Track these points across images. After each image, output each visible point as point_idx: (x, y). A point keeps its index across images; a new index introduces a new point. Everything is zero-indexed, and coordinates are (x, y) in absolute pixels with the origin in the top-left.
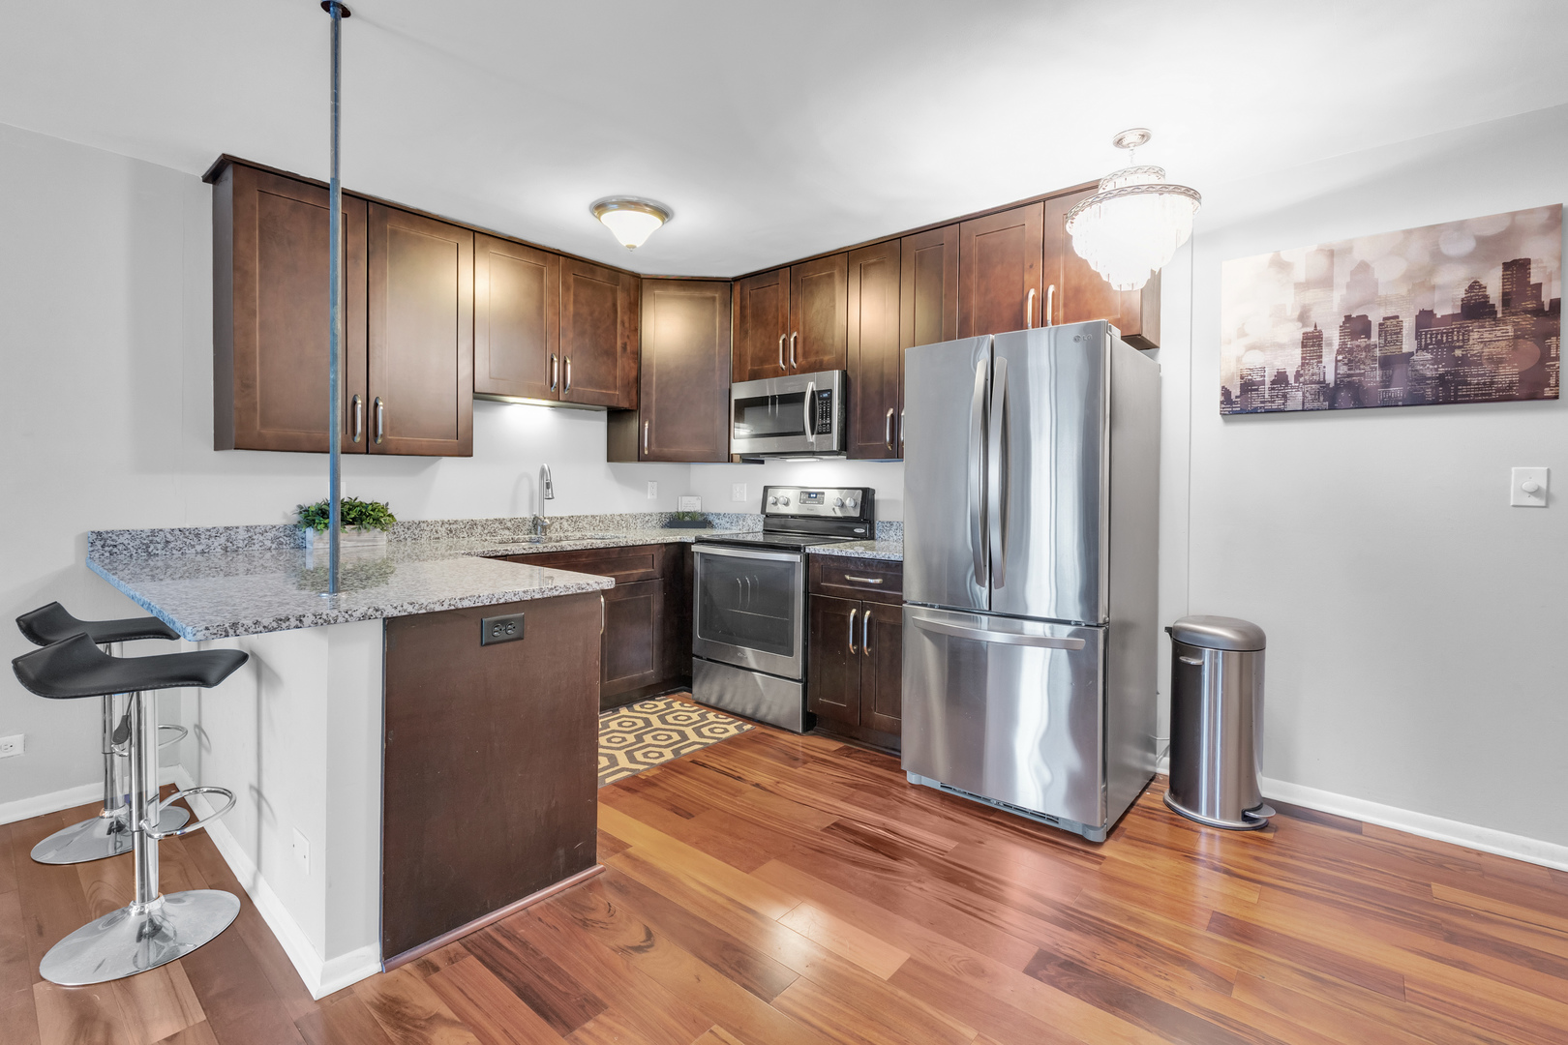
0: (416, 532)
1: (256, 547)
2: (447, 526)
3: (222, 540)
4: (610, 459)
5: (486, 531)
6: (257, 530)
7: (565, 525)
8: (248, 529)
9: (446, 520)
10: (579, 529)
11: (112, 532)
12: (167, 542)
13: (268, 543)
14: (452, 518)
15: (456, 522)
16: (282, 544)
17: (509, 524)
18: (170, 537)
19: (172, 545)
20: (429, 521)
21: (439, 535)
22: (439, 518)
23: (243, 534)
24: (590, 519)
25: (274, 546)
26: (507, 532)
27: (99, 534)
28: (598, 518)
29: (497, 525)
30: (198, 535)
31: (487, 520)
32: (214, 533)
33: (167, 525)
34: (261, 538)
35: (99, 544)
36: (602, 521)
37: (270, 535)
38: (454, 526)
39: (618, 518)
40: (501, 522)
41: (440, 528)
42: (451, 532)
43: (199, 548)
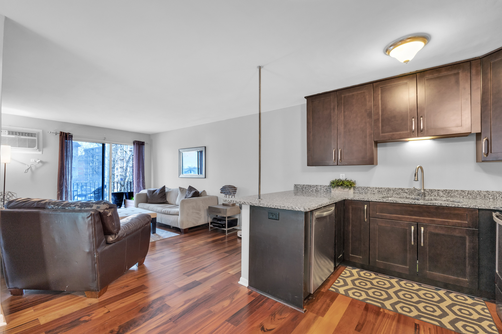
0: (366, 191)
1: (322, 191)
2: (378, 189)
3: (315, 188)
4: (477, 162)
5: (395, 193)
6: (322, 186)
7: (441, 194)
8: (320, 186)
9: (377, 187)
10: (452, 197)
11: (297, 185)
12: (306, 188)
13: (325, 190)
14: (380, 187)
15: (381, 188)
16: (328, 190)
17: (407, 191)
18: (306, 187)
19: (306, 189)
20: (371, 187)
21: (375, 192)
22: (375, 186)
23: (319, 187)
24: (460, 192)
25: (326, 191)
26: (405, 194)
27: (295, 185)
28: (467, 192)
29: (400, 191)
30: (311, 187)
31: (395, 188)
32: (314, 186)
33: (306, 184)
34: (323, 189)
35: (295, 187)
36: (470, 194)
37: (325, 188)
38: (381, 190)
39: (485, 193)
40: (402, 189)
41: (375, 190)
42: (379, 192)
43: (311, 190)
